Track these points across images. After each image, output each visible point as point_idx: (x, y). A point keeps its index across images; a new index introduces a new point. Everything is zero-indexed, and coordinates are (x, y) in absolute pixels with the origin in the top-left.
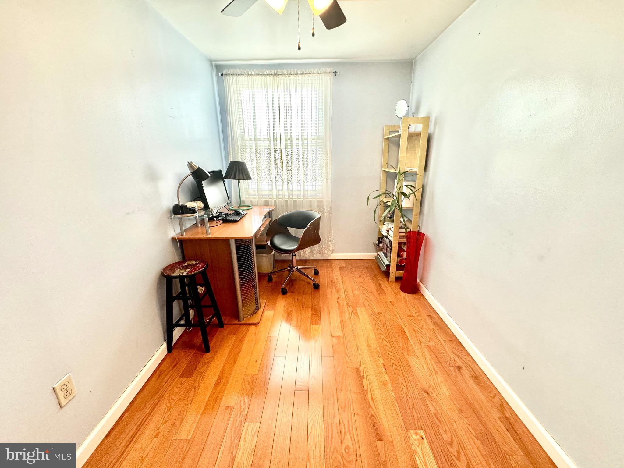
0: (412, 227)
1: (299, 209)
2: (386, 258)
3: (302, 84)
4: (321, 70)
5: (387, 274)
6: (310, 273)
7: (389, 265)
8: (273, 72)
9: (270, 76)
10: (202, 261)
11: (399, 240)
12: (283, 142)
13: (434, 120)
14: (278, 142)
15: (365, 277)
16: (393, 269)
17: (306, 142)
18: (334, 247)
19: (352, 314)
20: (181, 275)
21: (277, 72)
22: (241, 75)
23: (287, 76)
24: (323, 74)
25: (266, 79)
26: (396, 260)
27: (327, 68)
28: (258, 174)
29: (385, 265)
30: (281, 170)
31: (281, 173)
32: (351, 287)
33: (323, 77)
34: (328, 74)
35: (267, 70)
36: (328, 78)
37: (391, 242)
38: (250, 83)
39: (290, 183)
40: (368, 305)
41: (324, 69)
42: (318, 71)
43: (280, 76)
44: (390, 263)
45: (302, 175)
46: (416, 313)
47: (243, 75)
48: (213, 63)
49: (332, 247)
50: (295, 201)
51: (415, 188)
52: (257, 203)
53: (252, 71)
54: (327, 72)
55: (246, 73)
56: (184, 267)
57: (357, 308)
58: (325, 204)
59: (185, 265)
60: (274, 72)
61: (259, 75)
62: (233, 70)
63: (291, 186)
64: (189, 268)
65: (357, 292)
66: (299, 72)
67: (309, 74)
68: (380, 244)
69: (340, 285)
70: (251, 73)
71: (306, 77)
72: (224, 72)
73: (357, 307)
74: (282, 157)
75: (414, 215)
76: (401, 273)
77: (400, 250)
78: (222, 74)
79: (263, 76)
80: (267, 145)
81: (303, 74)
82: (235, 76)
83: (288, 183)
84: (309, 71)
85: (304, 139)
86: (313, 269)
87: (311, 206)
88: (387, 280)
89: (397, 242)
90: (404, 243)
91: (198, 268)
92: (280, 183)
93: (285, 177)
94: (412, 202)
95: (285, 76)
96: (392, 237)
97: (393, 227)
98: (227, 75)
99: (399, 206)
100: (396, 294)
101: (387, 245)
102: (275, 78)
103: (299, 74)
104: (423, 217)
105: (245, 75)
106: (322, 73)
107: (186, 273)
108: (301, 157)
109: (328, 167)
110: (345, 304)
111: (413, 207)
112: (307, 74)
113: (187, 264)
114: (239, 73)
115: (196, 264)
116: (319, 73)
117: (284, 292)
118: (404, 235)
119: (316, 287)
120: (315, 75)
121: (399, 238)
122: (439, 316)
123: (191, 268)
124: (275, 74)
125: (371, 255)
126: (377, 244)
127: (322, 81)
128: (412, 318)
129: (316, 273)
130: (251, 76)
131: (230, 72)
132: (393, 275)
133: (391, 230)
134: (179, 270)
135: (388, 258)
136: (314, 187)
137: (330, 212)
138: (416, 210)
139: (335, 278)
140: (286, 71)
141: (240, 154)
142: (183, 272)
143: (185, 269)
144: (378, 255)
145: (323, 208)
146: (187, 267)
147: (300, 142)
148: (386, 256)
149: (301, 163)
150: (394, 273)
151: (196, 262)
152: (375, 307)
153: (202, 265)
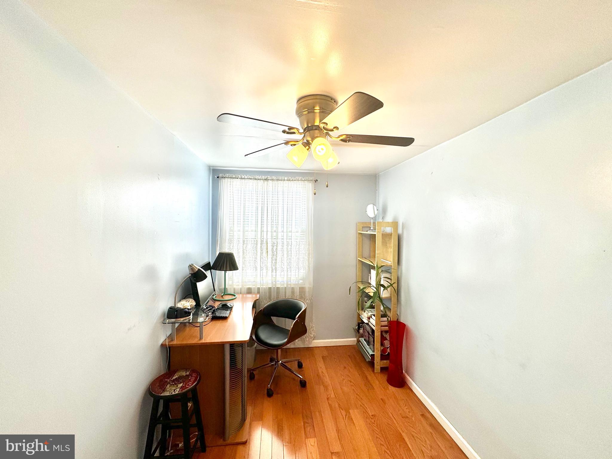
0: (391, 315)
1: (282, 298)
2: (369, 346)
3: (288, 187)
4: (304, 178)
5: (372, 364)
6: (294, 366)
7: (374, 355)
8: (263, 178)
9: (261, 180)
10: (193, 371)
11: (381, 329)
12: (269, 234)
13: (402, 225)
14: (265, 233)
15: (349, 368)
16: (377, 359)
17: (290, 234)
18: (315, 334)
19: (347, 420)
20: (173, 393)
21: (267, 178)
22: (235, 178)
23: (275, 181)
24: (306, 182)
25: (258, 182)
26: (380, 349)
27: (310, 177)
28: (244, 263)
29: (370, 355)
30: (266, 259)
31: (266, 261)
32: (339, 382)
33: (306, 183)
34: (310, 181)
35: (258, 176)
36: (310, 184)
37: (373, 331)
38: (243, 184)
39: (274, 271)
40: (361, 406)
41: (307, 177)
42: (302, 179)
43: (269, 181)
44: (374, 352)
45: (286, 264)
46: (409, 412)
47: (237, 178)
48: (211, 168)
49: (313, 334)
50: (278, 288)
51: (391, 279)
52: (240, 290)
53: (245, 176)
54: (309, 180)
55: (240, 177)
56: (173, 381)
57: (351, 411)
58: (307, 290)
59: (174, 378)
60: (265, 178)
61: (251, 179)
62: (228, 174)
63: (274, 274)
64: (181, 383)
65: (345, 389)
66: (286, 179)
67: (294, 180)
68: (361, 330)
69: (327, 380)
70: (244, 177)
71: (292, 183)
72: (220, 175)
73: (349, 409)
74: (267, 247)
75: (392, 304)
76: (386, 363)
77: (383, 338)
78: (219, 177)
79: (255, 180)
80: (254, 235)
81: (289, 180)
82: (230, 179)
83: (272, 271)
84: (295, 179)
85: (288, 231)
86: (297, 362)
87: (293, 292)
88: (372, 371)
89: (380, 330)
90: (386, 332)
91: (190, 381)
92: (264, 271)
93: (269, 265)
94: (389, 293)
95: (274, 181)
96: (374, 326)
97: (374, 316)
98: (223, 178)
99: (380, 297)
100: (384, 388)
101: (368, 333)
102: (265, 182)
103: (286, 180)
104: (400, 306)
105: (239, 179)
106: (306, 180)
107: (178, 390)
108: (285, 247)
109: (310, 256)
110: (337, 406)
111: (391, 297)
112: (293, 180)
113: (177, 377)
114: (234, 177)
115: (187, 375)
116: (302, 180)
117: (270, 394)
118: (386, 323)
119: (303, 384)
120: (299, 181)
121: (381, 327)
122: (432, 415)
123: (183, 382)
124: (265, 179)
125: (351, 340)
126: (357, 329)
127: (305, 186)
128: (407, 420)
129: (300, 366)
130: (244, 180)
131: (225, 176)
132: (378, 366)
133: (372, 318)
134: (170, 386)
135: (372, 346)
136: (297, 274)
137: (312, 299)
138: (394, 300)
139: (320, 371)
140: (275, 178)
141: (227, 244)
142: (174, 388)
143: (176, 384)
144: (359, 341)
145: (305, 294)
146: (177, 381)
147: (285, 234)
148: (369, 343)
149: (285, 253)
150: (378, 363)
151: (186, 372)
152: (367, 408)
153: (194, 377)
